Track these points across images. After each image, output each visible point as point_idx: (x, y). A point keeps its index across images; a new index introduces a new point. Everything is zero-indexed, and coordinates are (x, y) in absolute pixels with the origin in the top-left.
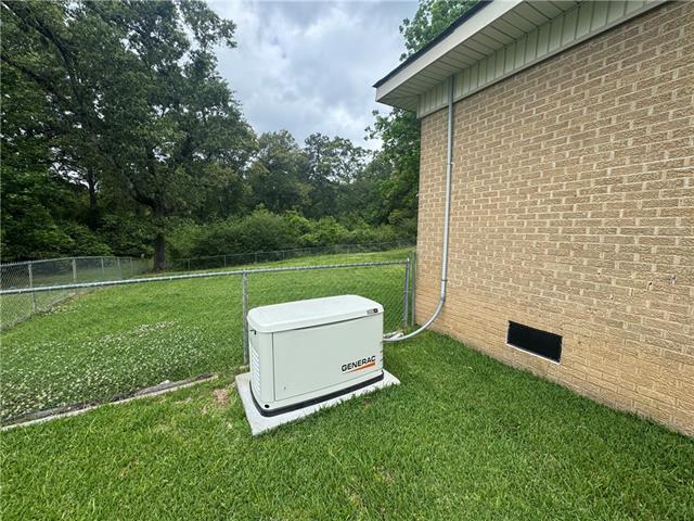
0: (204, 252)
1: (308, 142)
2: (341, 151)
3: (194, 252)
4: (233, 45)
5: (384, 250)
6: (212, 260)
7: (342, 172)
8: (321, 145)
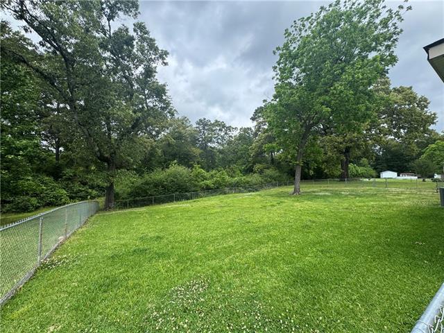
0: (138, 194)
1: (198, 123)
2: (218, 128)
3: (130, 194)
4: (166, 64)
5: (257, 190)
6: (143, 200)
7: (220, 141)
8: (206, 125)
